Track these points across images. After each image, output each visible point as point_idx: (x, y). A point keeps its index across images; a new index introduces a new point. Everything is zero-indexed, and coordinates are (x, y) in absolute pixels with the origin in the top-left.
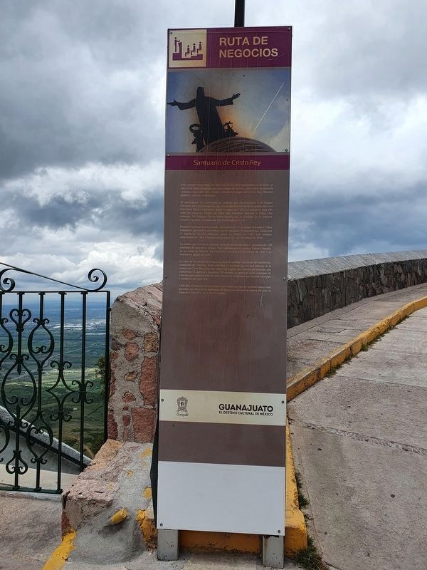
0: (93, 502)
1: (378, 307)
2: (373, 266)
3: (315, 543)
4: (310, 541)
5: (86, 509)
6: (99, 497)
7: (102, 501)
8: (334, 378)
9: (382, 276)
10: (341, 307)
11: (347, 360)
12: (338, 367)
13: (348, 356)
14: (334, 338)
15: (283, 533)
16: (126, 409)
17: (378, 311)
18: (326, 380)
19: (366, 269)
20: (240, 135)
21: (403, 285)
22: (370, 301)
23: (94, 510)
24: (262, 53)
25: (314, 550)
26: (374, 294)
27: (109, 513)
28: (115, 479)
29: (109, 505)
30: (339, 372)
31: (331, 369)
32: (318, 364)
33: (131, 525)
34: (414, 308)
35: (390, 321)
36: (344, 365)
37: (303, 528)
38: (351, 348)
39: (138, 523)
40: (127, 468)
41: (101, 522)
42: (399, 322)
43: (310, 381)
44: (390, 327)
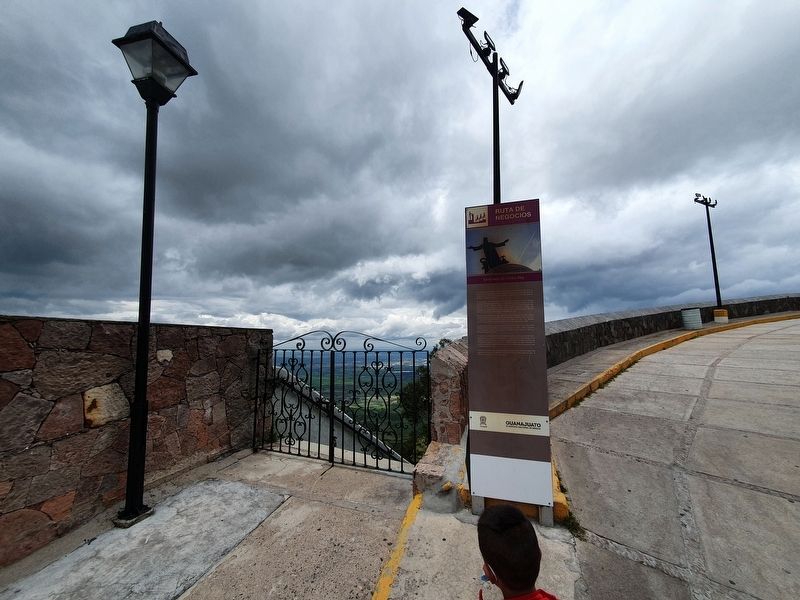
0: (431, 477)
1: (611, 355)
2: (604, 323)
3: (574, 515)
4: (570, 514)
5: (427, 480)
6: (434, 474)
7: (437, 477)
8: (578, 408)
9: (612, 330)
10: (580, 355)
11: (588, 395)
12: (581, 400)
13: (589, 392)
14: (576, 379)
15: (552, 505)
16: (442, 422)
17: (611, 358)
18: (572, 409)
19: (599, 325)
20: (511, 262)
21: (631, 336)
22: (604, 350)
23: (432, 481)
24: (521, 215)
25: (574, 519)
26: (607, 344)
27: (441, 484)
28: (441, 464)
29: (441, 479)
30: (582, 404)
31: (576, 401)
32: (565, 398)
33: (454, 492)
34: (642, 355)
35: (621, 366)
36: (586, 399)
37: (565, 504)
38: (590, 386)
39: (459, 491)
40: (447, 458)
41: (436, 489)
42: (629, 366)
43: (560, 410)
44: (621, 370)
